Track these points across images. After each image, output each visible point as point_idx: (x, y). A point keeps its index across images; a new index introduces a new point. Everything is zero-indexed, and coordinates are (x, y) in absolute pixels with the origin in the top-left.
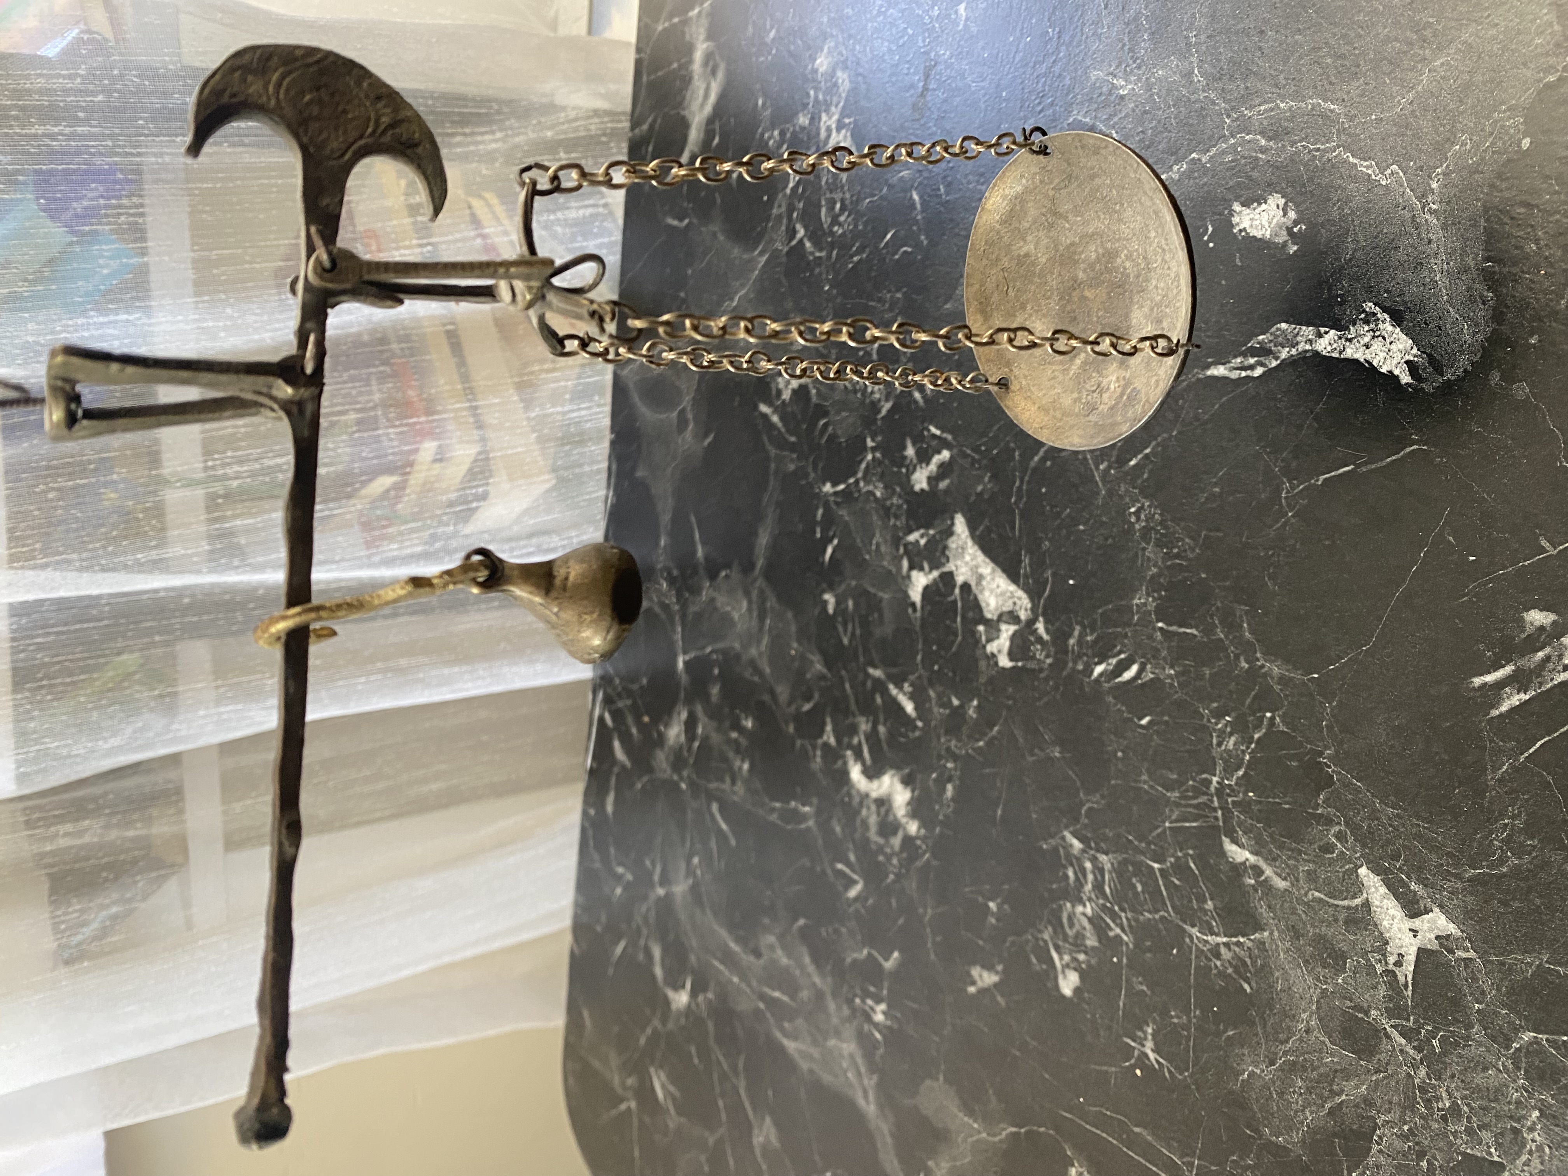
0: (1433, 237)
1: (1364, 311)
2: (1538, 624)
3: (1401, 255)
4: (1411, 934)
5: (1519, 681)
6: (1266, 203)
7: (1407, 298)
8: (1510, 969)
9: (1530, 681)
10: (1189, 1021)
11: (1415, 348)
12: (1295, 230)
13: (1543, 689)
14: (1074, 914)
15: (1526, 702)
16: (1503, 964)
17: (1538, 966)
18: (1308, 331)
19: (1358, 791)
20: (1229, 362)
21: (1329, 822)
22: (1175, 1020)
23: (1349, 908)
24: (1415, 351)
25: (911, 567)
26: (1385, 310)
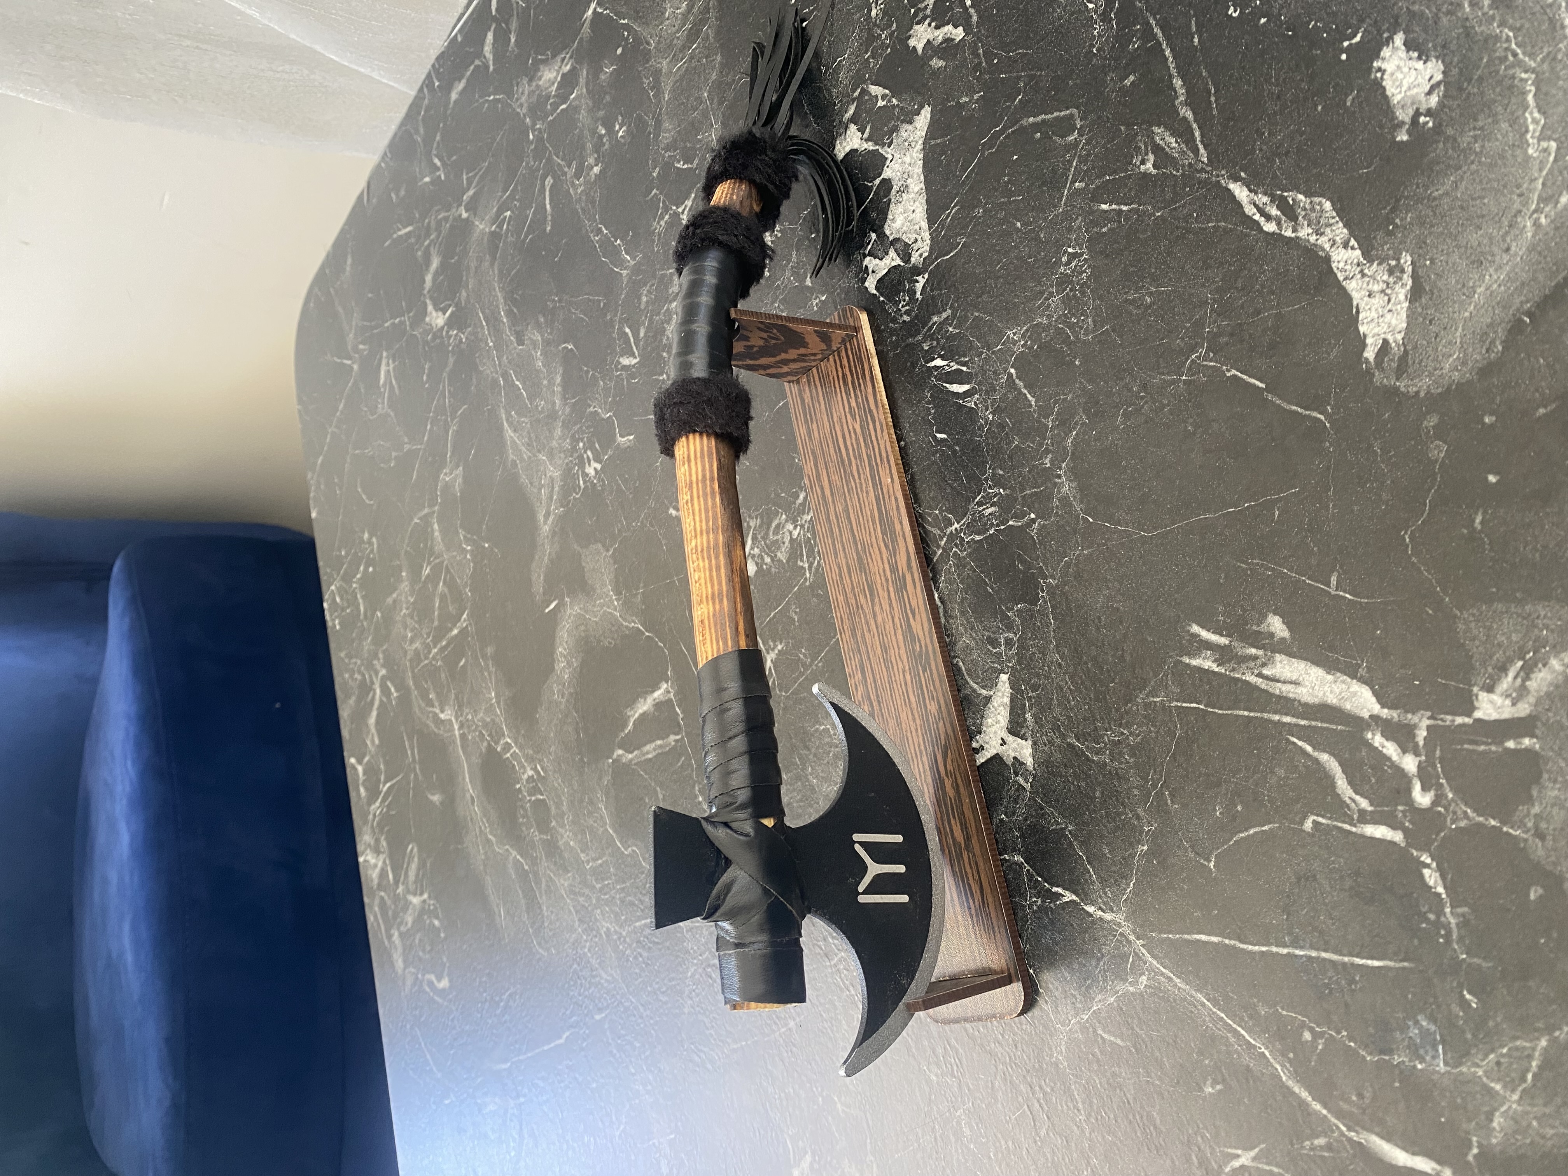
0: (1513, 248)
1: (1398, 260)
2: (1272, 629)
3: (1473, 238)
4: (1000, 741)
5: (1223, 655)
6: (1425, 63)
7: (1439, 284)
8: (1043, 815)
9: (1229, 661)
10: (811, 665)
11: (1403, 334)
12: (1422, 119)
13: (1232, 674)
14: (783, 527)
15: (1213, 672)
16: (1042, 809)
17: (1062, 829)
18: (1340, 231)
19: (1048, 625)
20: (1256, 193)
21: (1010, 627)
22: (801, 656)
23: (974, 691)
24: (1399, 337)
25: (853, 120)
26: (1415, 276)
